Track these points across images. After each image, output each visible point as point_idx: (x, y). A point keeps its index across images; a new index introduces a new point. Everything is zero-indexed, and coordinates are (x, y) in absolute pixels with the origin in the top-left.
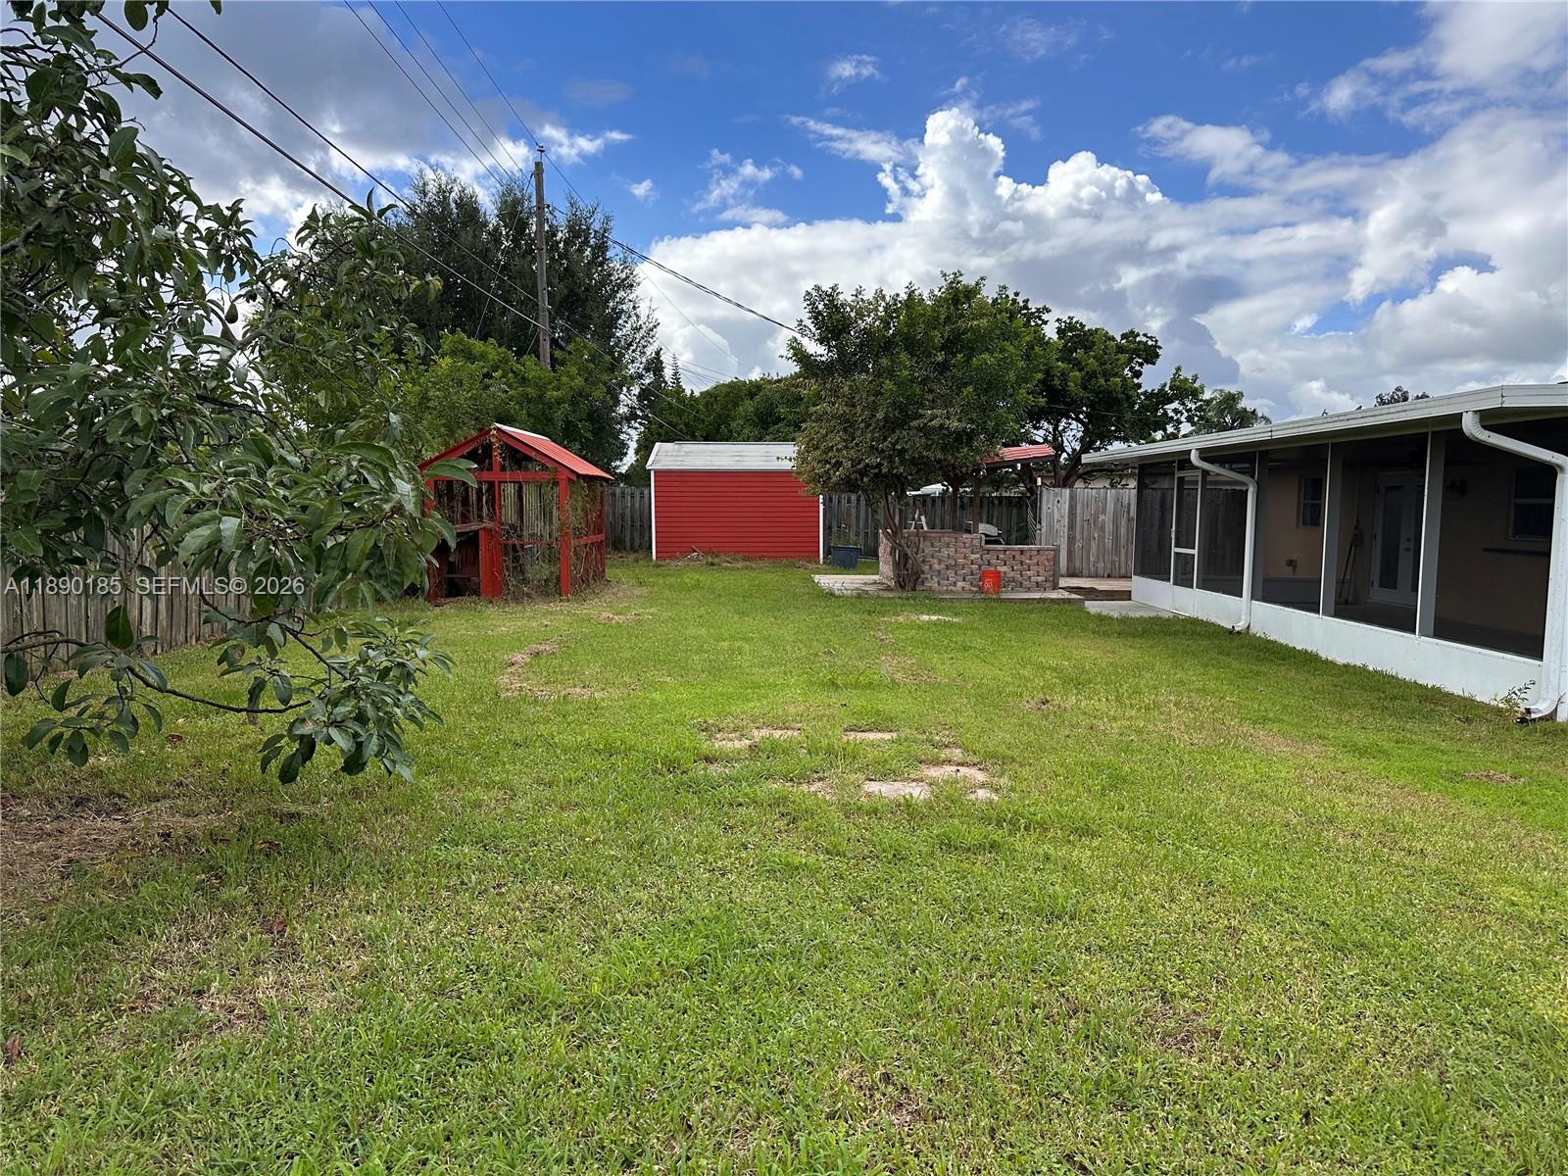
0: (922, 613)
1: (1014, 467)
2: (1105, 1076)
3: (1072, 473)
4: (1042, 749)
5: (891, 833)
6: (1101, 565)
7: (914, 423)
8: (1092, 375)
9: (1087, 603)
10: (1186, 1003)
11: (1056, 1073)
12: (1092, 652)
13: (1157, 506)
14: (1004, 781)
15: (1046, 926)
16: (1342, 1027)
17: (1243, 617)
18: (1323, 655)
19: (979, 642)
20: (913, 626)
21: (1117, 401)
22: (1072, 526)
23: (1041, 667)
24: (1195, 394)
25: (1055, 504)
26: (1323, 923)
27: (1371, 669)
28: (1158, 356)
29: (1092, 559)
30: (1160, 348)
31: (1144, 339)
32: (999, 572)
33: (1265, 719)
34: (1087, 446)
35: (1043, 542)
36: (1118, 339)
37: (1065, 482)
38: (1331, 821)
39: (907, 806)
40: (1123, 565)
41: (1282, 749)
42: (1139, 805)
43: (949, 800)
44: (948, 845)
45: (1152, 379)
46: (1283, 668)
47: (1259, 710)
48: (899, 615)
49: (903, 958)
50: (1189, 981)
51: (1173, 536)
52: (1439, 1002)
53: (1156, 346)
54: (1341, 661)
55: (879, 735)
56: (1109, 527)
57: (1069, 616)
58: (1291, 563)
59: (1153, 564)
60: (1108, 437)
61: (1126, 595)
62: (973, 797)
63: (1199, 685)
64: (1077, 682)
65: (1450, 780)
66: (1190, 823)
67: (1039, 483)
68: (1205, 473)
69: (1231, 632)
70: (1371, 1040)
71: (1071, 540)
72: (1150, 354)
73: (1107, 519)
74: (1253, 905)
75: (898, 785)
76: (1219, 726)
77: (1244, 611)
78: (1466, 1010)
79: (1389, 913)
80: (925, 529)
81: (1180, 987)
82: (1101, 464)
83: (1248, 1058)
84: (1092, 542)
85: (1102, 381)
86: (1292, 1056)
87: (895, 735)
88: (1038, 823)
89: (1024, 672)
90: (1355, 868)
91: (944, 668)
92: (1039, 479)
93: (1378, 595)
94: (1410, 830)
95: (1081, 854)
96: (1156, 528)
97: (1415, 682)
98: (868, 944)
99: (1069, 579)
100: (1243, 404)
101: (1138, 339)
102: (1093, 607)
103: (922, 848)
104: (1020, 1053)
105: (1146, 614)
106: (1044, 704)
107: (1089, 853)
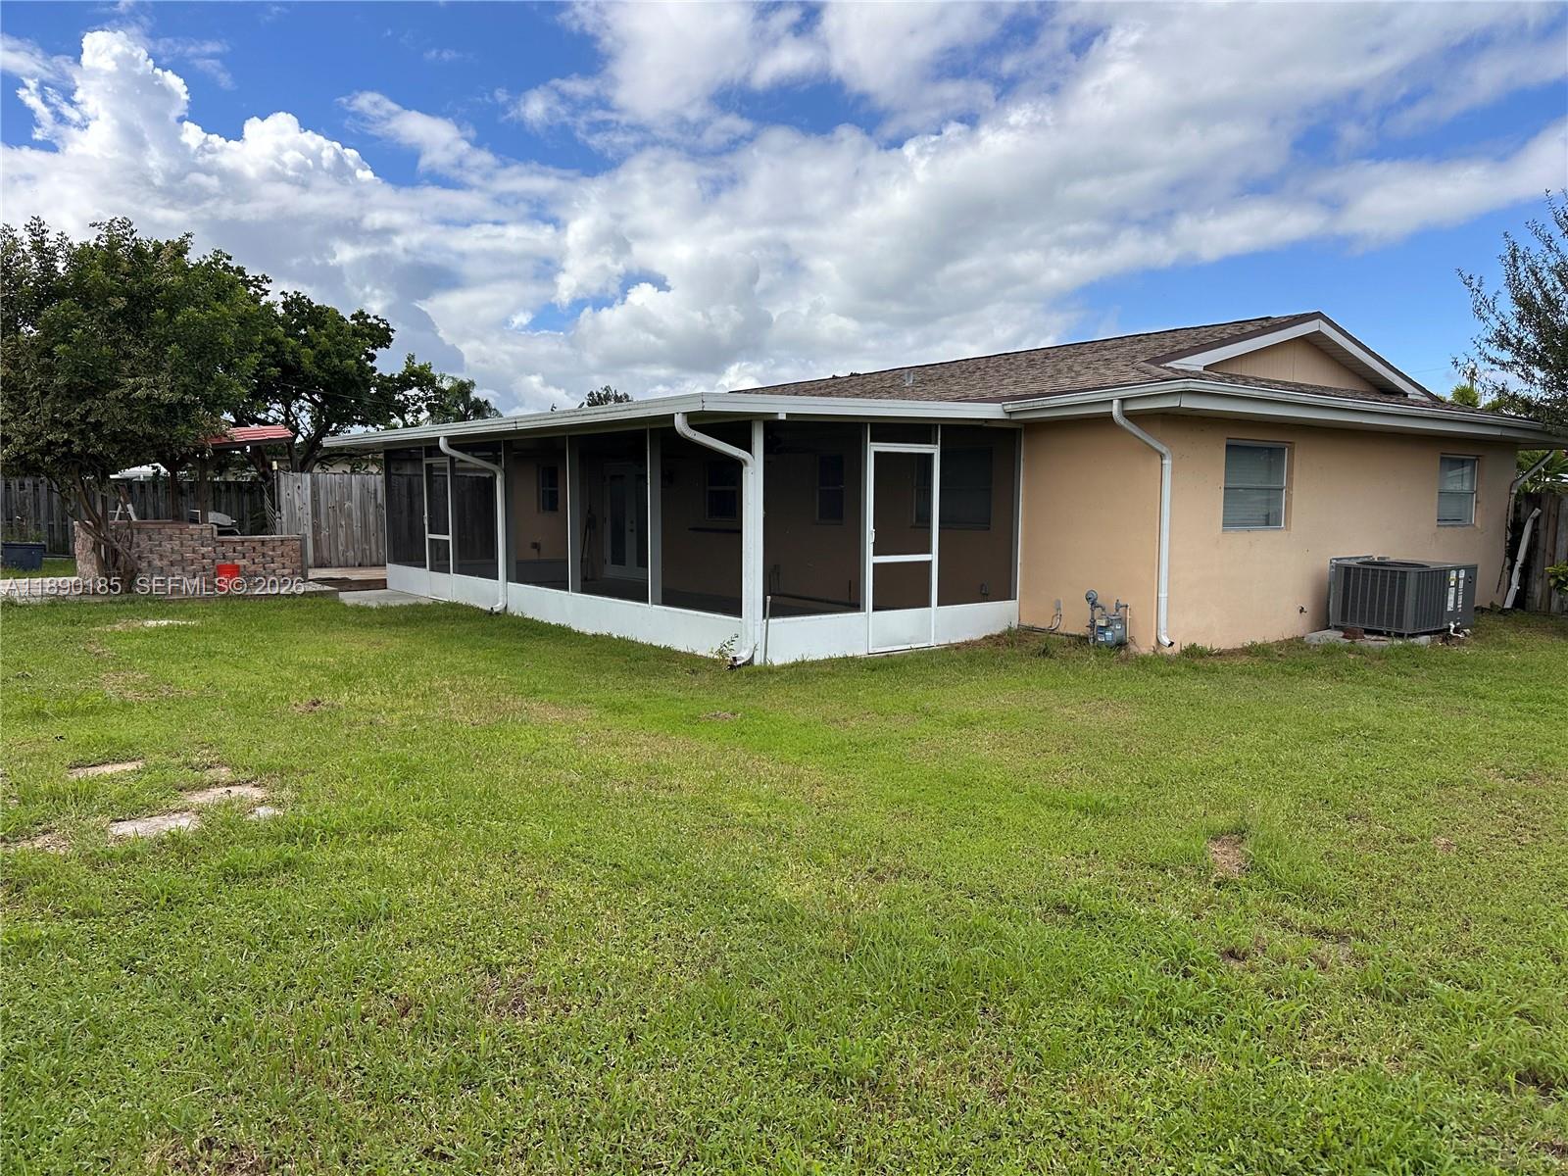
0: (146, 618)
1: (243, 450)
2: (449, 1061)
3: (310, 456)
4: (324, 754)
5: (156, 878)
6: (351, 554)
7: (112, 394)
8: (325, 354)
9: (341, 594)
10: (511, 970)
11: (400, 1075)
12: (357, 646)
13: (404, 491)
14: (287, 793)
15: (360, 933)
16: (645, 952)
17: (500, 599)
18: (575, 628)
19: (225, 646)
20: (136, 634)
21: (354, 383)
22: (316, 514)
23: (304, 667)
24: (431, 381)
25: (295, 490)
26: (615, 866)
27: (616, 637)
28: (391, 340)
29: (340, 548)
30: (393, 331)
31: (375, 322)
32: (238, 566)
33: (535, 692)
34: (322, 430)
35: (285, 531)
36: (348, 319)
37: (303, 467)
38: (606, 774)
39: (176, 842)
40: (374, 554)
41: (553, 716)
42: (435, 791)
43: (226, 826)
44: (233, 875)
45: (387, 363)
46: (542, 643)
47: (529, 684)
48: (115, 623)
49: (202, 1010)
50: (510, 949)
51: (426, 522)
52: (712, 908)
53: (388, 329)
54: (590, 632)
55: (119, 767)
56: (356, 514)
57: (322, 608)
58: (536, 546)
59: (407, 551)
60: (346, 420)
61: (382, 584)
62: (253, 817)
63: (470, 667)
64: (347, 677)
65: (690, 723)
66: (485, 800)
67: (275, 467)
68: (452, 458)
69: (490, 613)
70: (668, 956)
71: (316, 529)
72: (382, 336)
73: (353, 505)
74: (555, 863)
75: (157, 820)
76: (496, 704)
77: (501, 593)
78: (732, 909)
79: (664, 844)
80: (134, 519)
81: (503, 957)
82: (341, 448)
83: (574, 1003)
84: (340, 530)
85: (336, 361)
86: (610, 989)
87: (140, 764)
88: (333, 830)
89: (287, 674)
90: (632, 812)
91: (187, 679)
92: (275, 463)
93: (611, 571)
94: (668, 771)
95: (384, 852)
96: (405, 514)
97: (651, 644)
98: (154, 1006)
99: (317, 570)
100: (475, 394)
101: (369, 321)
102: (349, 598)
103: (201, 885)
104: (358, 1067)
105: (406, 602)
106: (314, 705)
107: (392, 850)
